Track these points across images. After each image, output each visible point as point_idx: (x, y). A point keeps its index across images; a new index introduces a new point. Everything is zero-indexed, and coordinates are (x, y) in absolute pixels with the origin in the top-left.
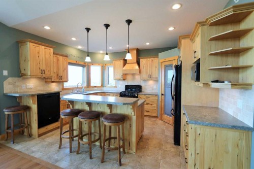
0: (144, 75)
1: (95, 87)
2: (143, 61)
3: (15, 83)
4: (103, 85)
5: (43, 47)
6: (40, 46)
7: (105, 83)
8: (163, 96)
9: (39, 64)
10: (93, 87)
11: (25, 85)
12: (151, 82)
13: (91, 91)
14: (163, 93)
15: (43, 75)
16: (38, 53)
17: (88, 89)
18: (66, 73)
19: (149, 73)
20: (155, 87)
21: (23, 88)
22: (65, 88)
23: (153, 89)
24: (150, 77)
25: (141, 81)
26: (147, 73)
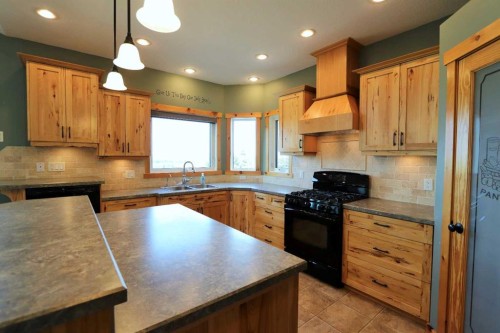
0: (376, 133)
1: (241, 172)
3: (20, 158)
4: (260, 170)
5: (69, 73)
6: (58, 70)
7: (267, 165)
8: (459, 237)
9: (55, 115)
10: (236, 173)
11: (43, 164)
12: (409, 165)
13: (230, 182)
14: (460, 221)
15: (68, 140)
16: (54, 86)
17: (222, 177)
18: (142, 138)
19: (394, 126)
20: (427, 184)
21: (38, 169)
22: (151, 172)
23: (416, 192)
24: (402, 143)
25: (371, 159)
26: (386, 122)
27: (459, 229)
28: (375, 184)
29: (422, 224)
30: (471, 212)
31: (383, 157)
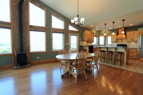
0: (129, 39)
2: (128, 33)
3: (82, 42)
4: (105, 45)
8: (140, 49)
9: (88, 37)
12: (133, 43)
14: (140, 47)
16: (88, 33)
19: (131, 38)
23: (134, 46)
24: (132, 40)
25: (127, 42)
26: (130, 38)
27: (140, 48)
28: (127, 46)
29: (136, 49)
30: (141, 46)
31: (129, 42)
